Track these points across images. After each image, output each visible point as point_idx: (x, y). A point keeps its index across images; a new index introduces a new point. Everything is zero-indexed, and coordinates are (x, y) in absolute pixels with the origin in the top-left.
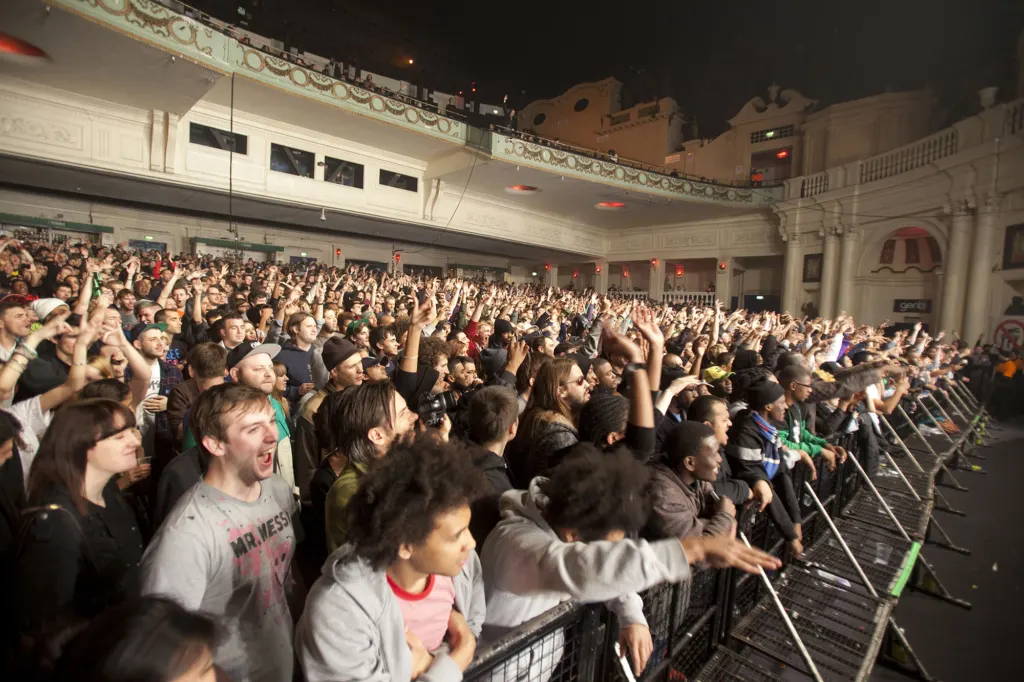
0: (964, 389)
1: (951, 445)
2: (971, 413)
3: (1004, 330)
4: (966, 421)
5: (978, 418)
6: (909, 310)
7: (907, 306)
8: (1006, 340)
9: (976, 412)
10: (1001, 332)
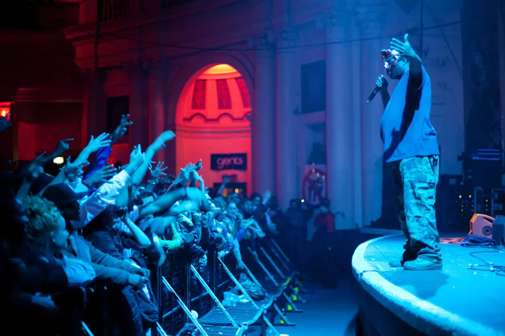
0: (280, 254)
1: (256, 311)
2: (283, 276)
3: (310, 181)
4: (277, 284)
5: (289, 279)
6: (227, 167)
7: (224, 161)
8: (312, 192)
9: (287, 274)
10: (307, 184)
